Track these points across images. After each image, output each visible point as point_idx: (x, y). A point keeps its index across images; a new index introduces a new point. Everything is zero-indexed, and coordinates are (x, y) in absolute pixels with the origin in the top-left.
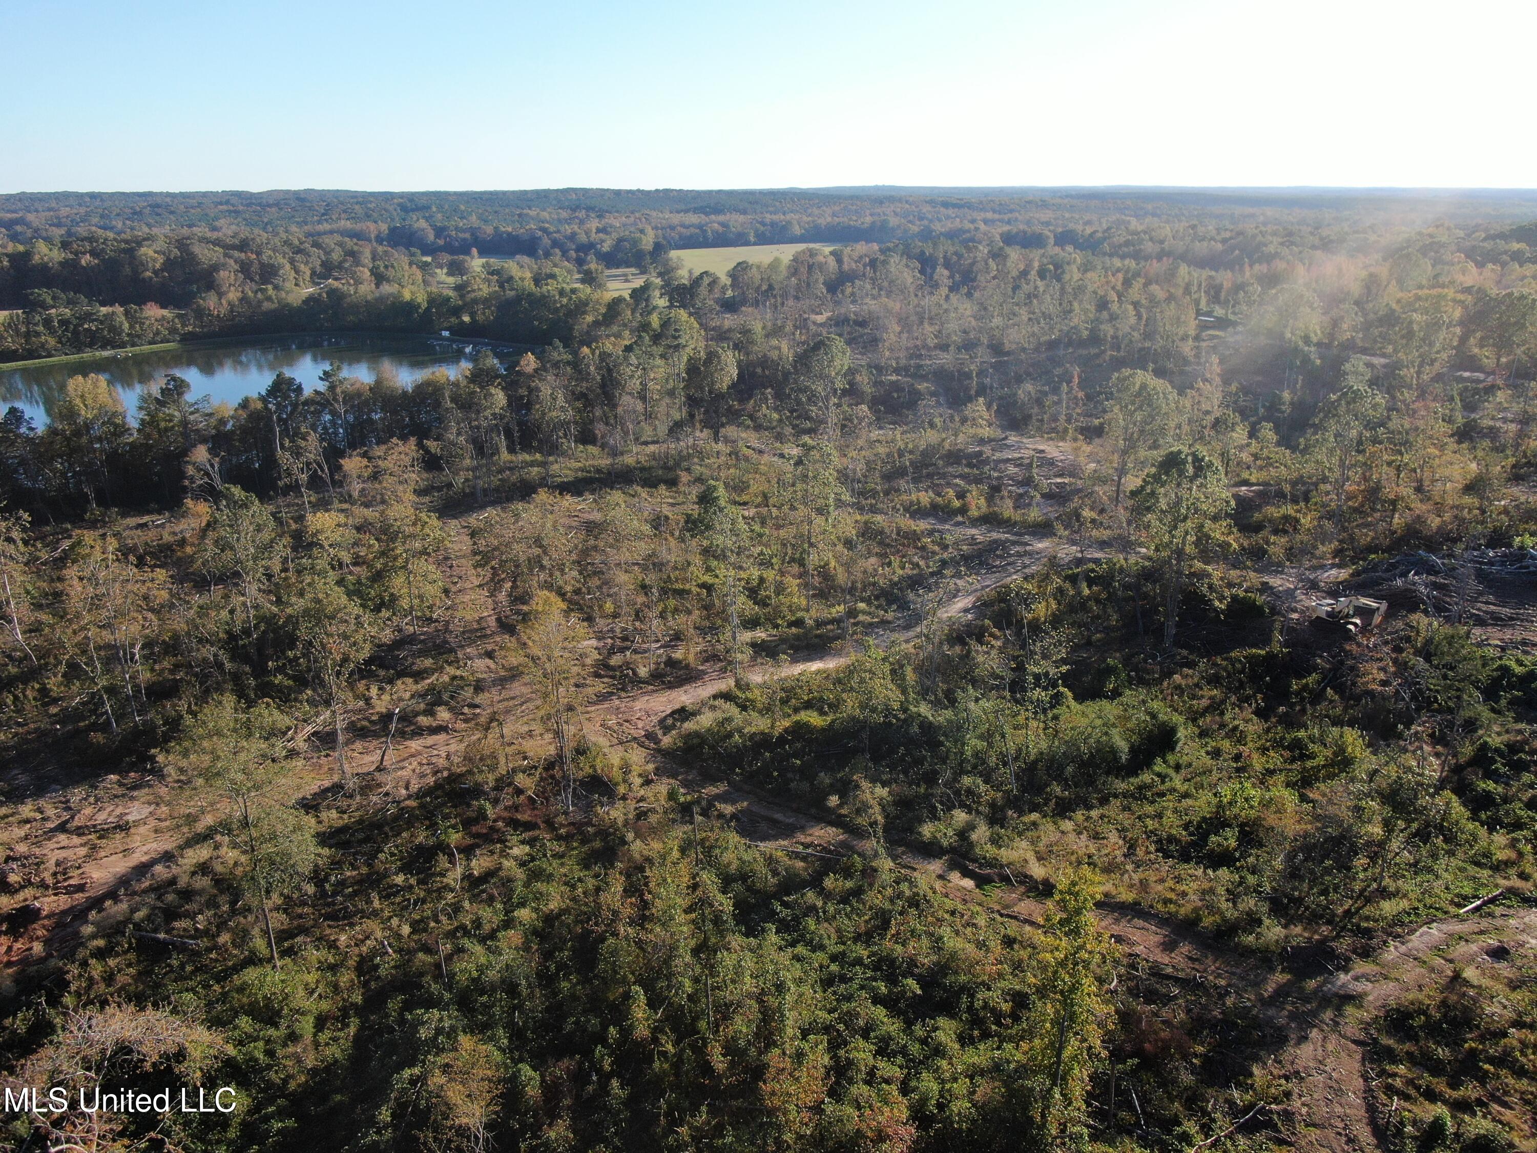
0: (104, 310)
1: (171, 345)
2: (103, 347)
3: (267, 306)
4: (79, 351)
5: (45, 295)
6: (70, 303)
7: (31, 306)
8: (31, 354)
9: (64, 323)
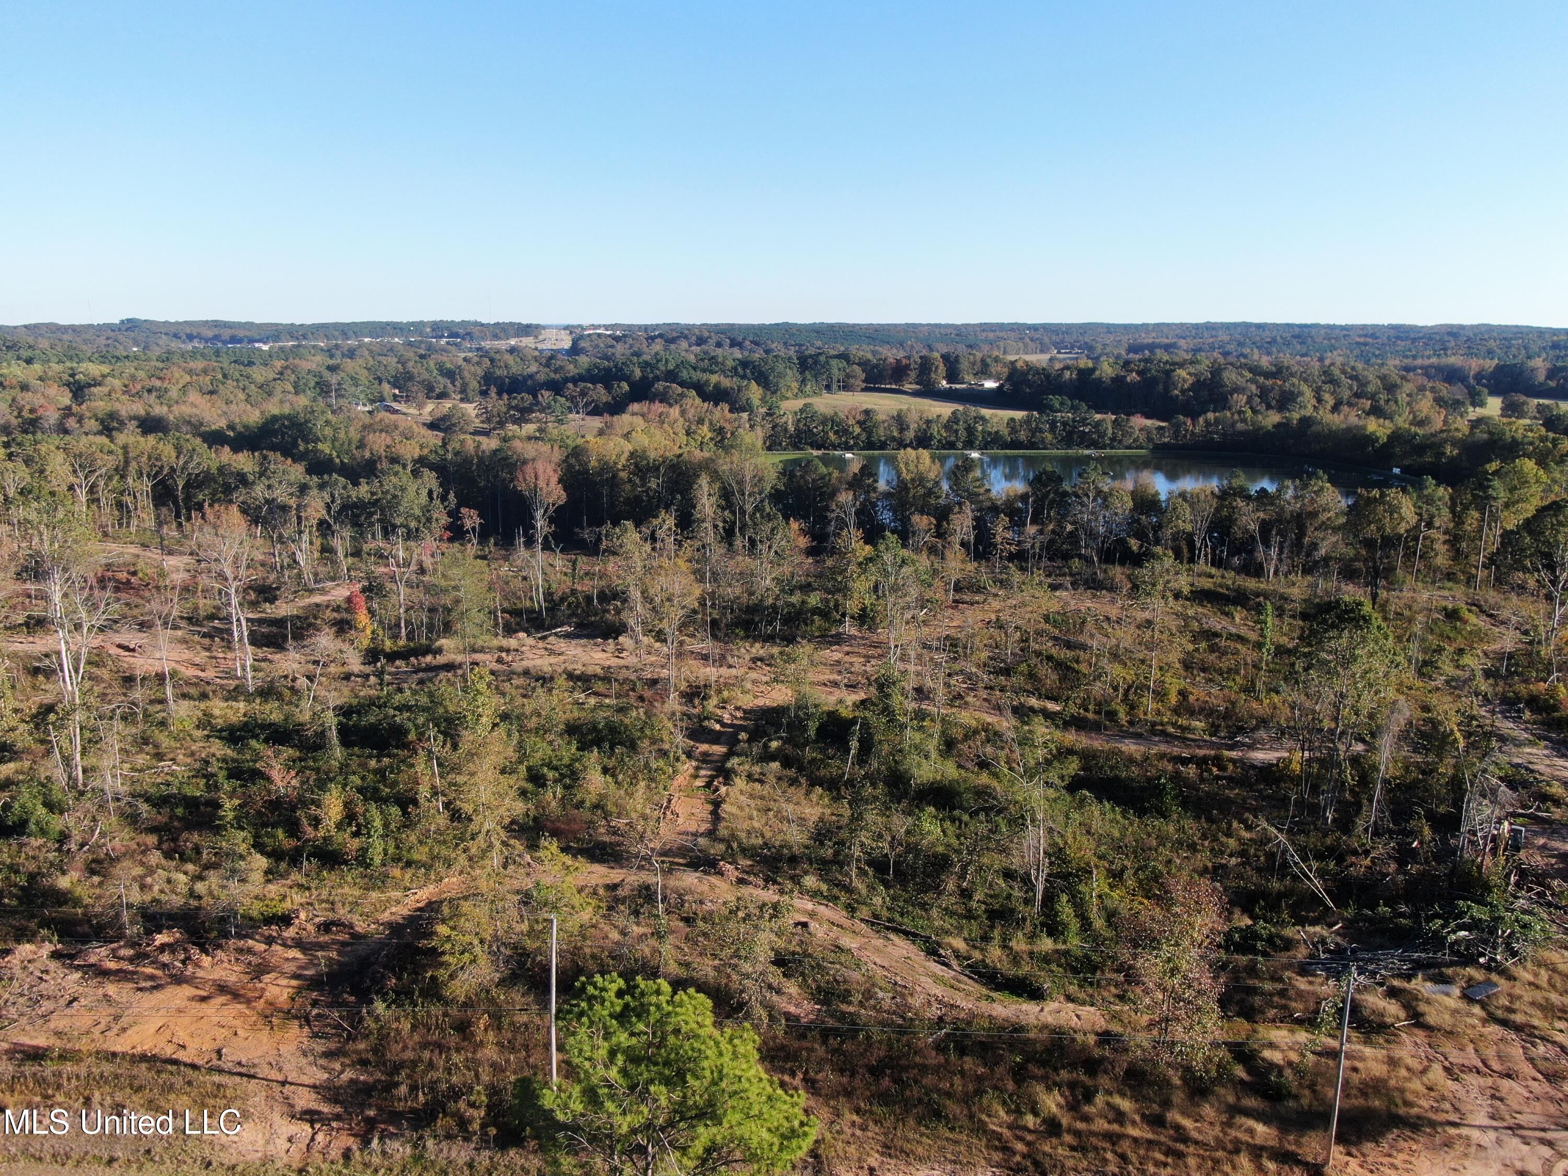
0: (1098, 417)
1: (1143, 452)
2: (1088, 447)
3: (1240, 426)
4: (1069, 447)
5: (1055, 400)
6: (1074, 408)
7: (1042, 407)
8: (1032, 446)
9: (1064, 424)
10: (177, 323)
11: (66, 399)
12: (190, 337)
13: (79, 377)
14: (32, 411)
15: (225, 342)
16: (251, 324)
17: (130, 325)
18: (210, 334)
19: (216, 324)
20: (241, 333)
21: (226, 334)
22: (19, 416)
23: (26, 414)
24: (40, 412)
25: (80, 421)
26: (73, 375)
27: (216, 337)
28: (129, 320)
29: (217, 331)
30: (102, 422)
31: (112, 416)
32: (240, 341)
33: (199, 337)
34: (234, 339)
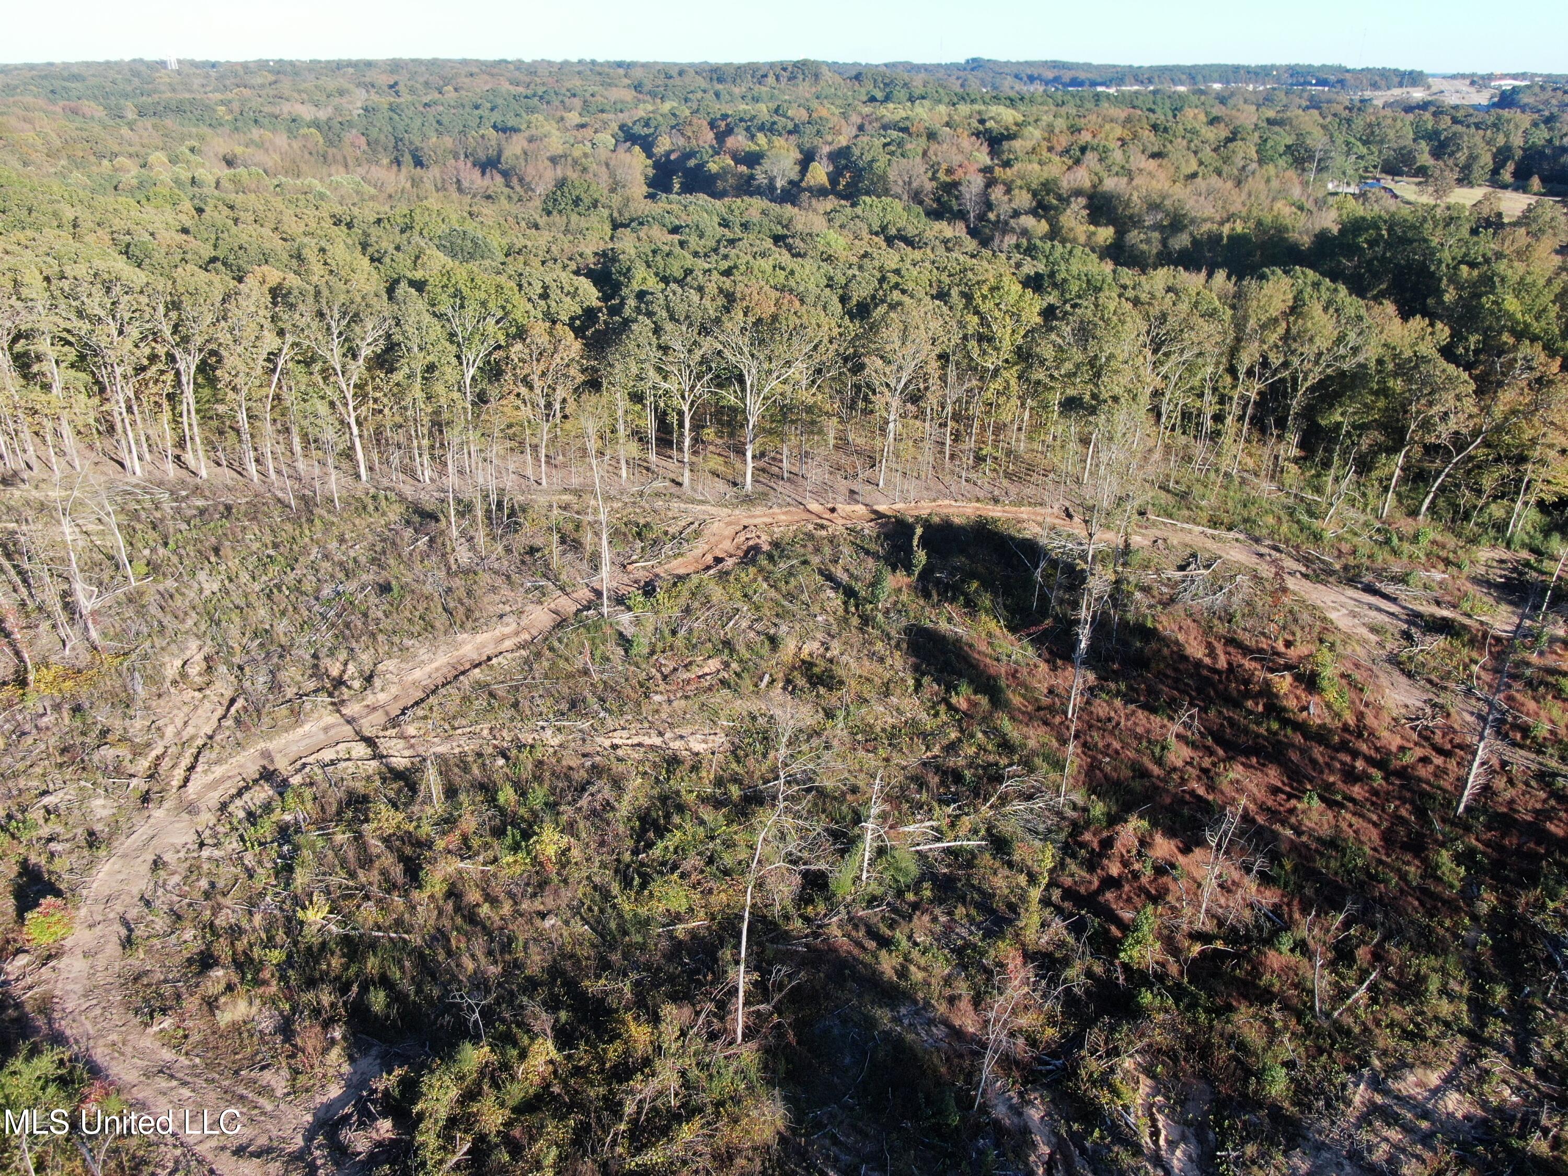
10: (1018, 63)
11: (983, 157)
12: (1031, 79)
13: (990, 124)
14: (949, 171)
15: (1065, 85)
16: (1089, 65)
17: (975, 65)
18: (1050, 75)
19: (1055, 65)
20: (1082, 76)
21: (1067, 76)
22: (934, 178)
23: (942, 176)
24: (959, 175)
25: (1008, 191)
26: (982, 122)
27: (1056, 80)
28: (974, 60)
29: (1056, 73)
30: (1035, 194)
31: (1048, 186)
32: (1081, 84)
33: (1039, 78)
34: (1075, 82)
